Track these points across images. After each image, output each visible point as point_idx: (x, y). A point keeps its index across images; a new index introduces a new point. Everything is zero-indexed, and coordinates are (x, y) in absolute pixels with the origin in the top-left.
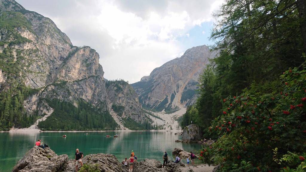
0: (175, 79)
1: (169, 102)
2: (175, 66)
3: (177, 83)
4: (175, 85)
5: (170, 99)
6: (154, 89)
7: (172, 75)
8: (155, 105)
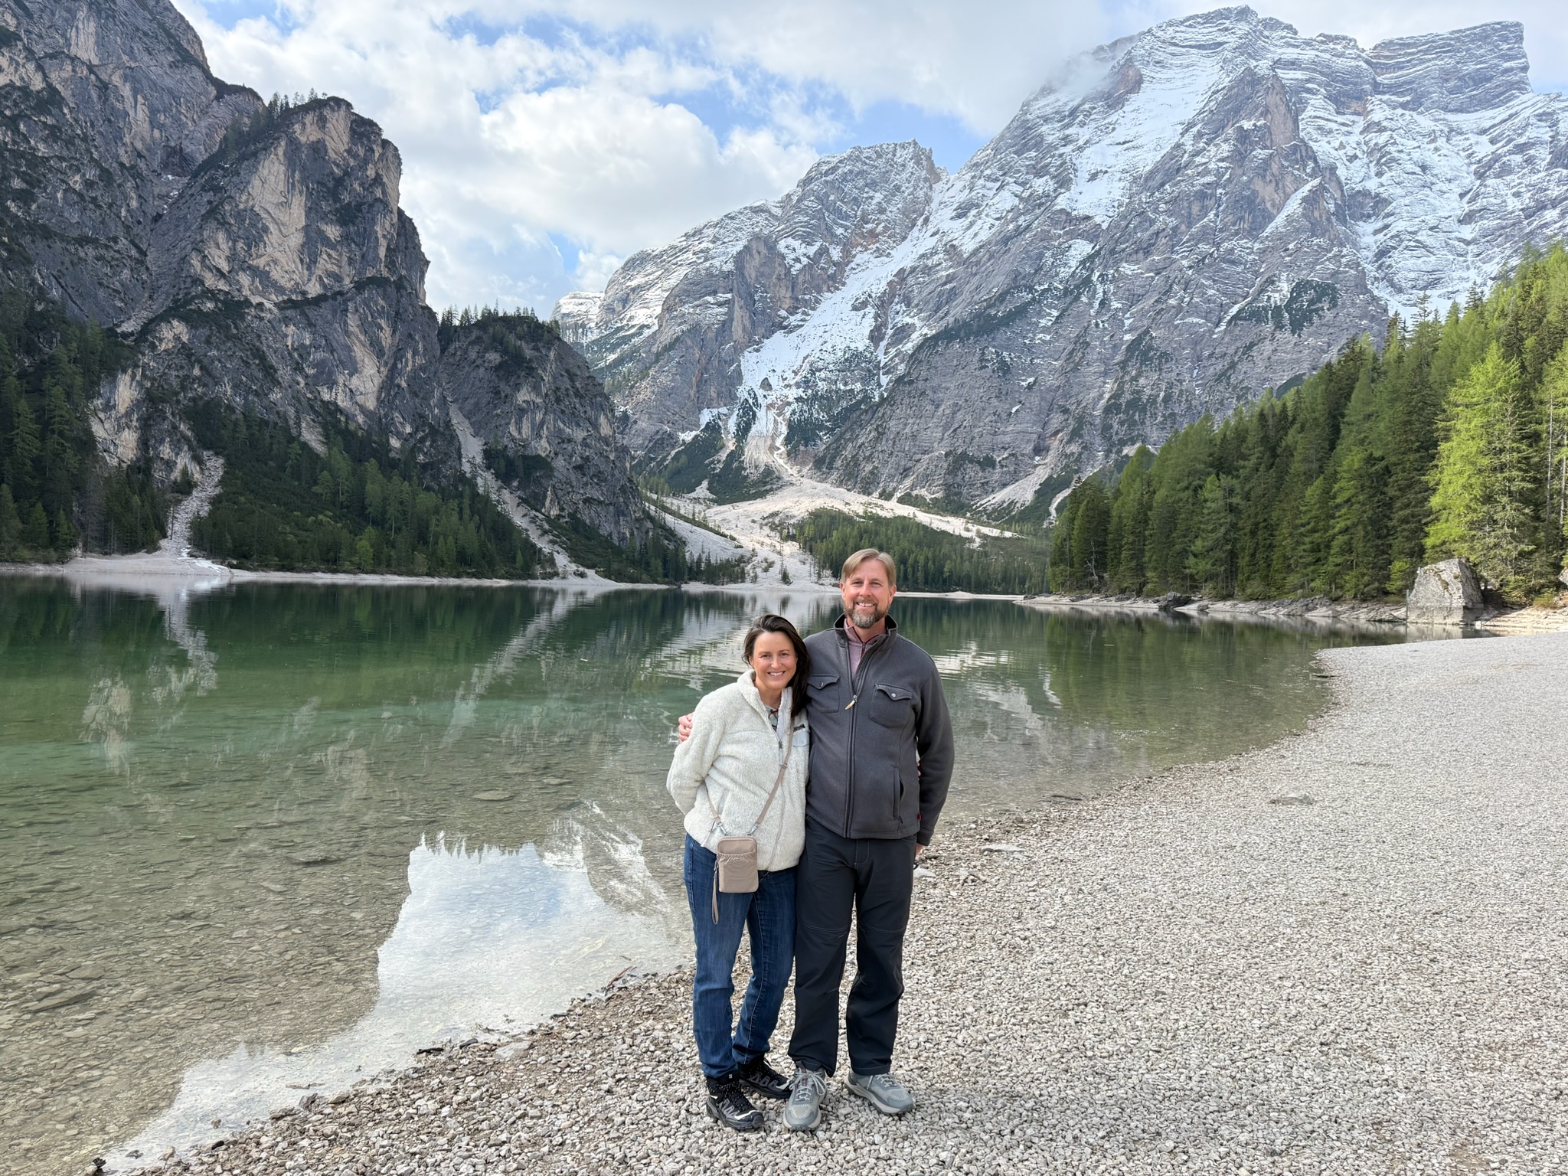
0: (753, 323)
1: (729, 442)
5: (732, 430)
6: (645, 372)
7: (739, 298)
8: (652, 453)
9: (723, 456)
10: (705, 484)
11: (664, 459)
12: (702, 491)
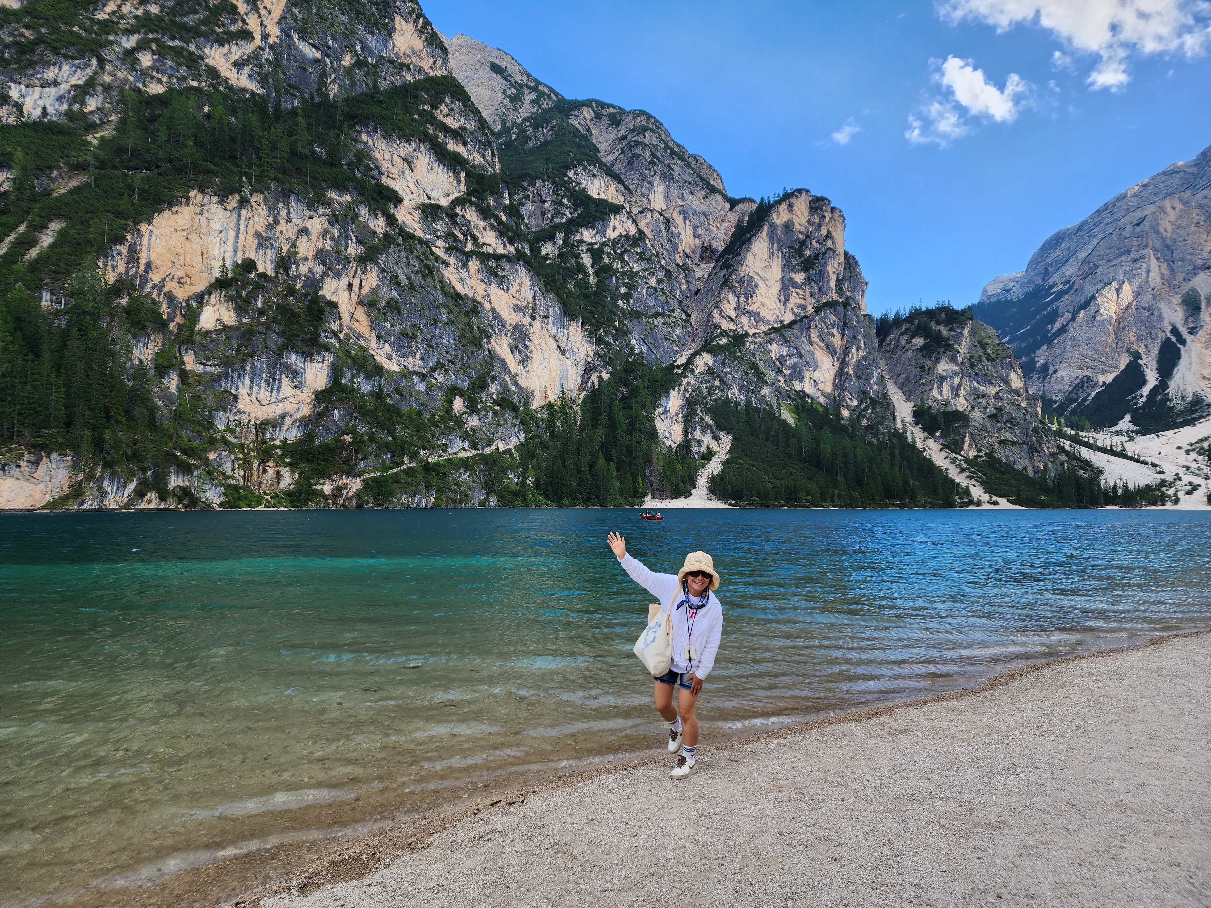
0: (1172, 270)
1: (1152, 379)
2: (1169, 209)
3: (1186, 288)
4: (1176, 300)
5: (1154, 365)
6: (1063, 330)
7: (1155, 250)
8: (1073, 395)
9: (1146, 390)
10: (1128, 417)
11: (1085, 399)
12: (1125, 424)
